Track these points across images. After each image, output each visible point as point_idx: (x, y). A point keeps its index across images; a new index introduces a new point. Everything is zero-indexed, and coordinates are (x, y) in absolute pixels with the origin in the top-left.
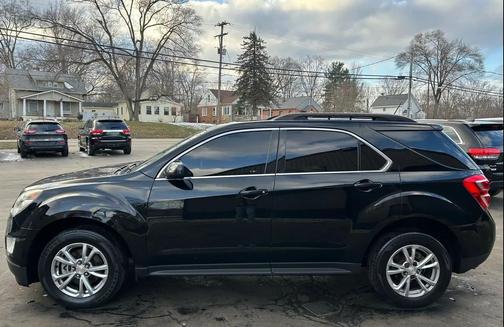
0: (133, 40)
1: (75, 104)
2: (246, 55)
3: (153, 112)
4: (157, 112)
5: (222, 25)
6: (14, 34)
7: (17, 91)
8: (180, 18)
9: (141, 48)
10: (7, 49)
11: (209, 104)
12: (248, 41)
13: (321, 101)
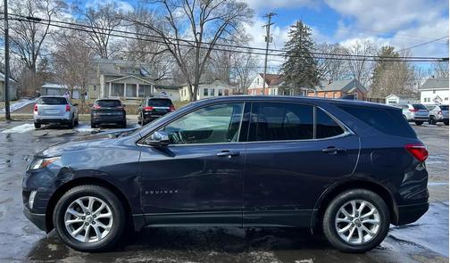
0: (195, 32)
1: (148, 86)
2: (292, 41)
3: (209, 94)
4: (213, 94)
5: (270, 16)
6: (107, 32)
7: (106, 77)
8: (235, 12)
9: (201, 39)
10: (102, 44)
11: (258, 87)
12: (295, 29)
13: (369, 84)
